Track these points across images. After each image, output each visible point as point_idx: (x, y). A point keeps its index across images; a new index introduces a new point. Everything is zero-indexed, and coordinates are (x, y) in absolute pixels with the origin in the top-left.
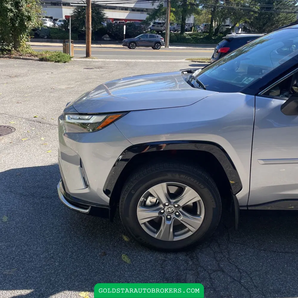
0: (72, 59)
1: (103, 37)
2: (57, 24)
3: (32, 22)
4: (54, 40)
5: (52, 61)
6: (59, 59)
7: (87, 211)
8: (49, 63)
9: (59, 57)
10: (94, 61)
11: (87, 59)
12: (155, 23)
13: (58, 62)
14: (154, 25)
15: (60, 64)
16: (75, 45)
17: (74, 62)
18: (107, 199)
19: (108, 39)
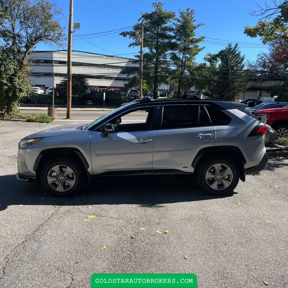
0: (54, 120)
1: (86, 102)
2: (47, 92)
3: (22, 93)
4: (43, 105)
5: (37, 122)
6: (43, 120)
7: (27, 180)
8: (34, 123)
9: (43, 119)
10: (72, 122)
11: (67, 120)
12: (131, 90)
13: (42, 122)
14: (131, 92)
15: (43, 124)
16: (58, 109)
17: (55, 122)
18: (35, 173)
19: (91, 104)
